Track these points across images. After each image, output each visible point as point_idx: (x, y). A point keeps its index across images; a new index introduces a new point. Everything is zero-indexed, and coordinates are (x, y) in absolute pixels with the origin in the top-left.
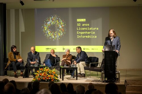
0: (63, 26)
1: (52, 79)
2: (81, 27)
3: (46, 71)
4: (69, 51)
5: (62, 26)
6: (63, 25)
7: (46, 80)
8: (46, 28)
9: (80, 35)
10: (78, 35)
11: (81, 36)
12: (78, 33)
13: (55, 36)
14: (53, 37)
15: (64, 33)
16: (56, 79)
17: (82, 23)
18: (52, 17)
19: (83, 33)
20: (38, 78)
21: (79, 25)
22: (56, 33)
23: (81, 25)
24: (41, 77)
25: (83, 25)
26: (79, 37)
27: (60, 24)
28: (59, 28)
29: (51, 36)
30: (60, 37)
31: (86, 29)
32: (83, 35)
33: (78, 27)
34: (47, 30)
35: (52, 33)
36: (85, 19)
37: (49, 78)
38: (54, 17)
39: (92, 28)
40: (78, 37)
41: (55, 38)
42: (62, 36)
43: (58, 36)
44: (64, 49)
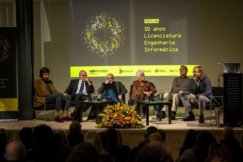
0: (120, 31)
1: (133, 123)
2: (152, 32)
3: (120, 109)
4: (143, 75)
5: (117, 31)
7: (122, 126)
8: (89, 35)
9: (149, 46)
10: (146, 46)
11: (152, 49)
13: (104, 49)
14: (103, 51)
15: (121, 44)
16: (139, 122)
17: (152, 26)
18: (99, 15)
19: (155, 43)
20: (107, 122)
21: (147, 29)
22: (107, 43)
23: (152, 29)
24: (112, 120)
25: (155, 29)
27: (115, 27)
28: (112, 36)
29: (98, 49)
30: (114, 50)
31: (160, 36)
32: (155, 46)
33: (146, 33)
34: (91, 38)
35: (99, 43)
36: (158, 20)
37: (128, 122)
38: (103, 15)
39: (170, 35)
40: (146, 51)
41: (106, 53)
42: (118, 49)
43: (112, 49)
44: (121, 71)
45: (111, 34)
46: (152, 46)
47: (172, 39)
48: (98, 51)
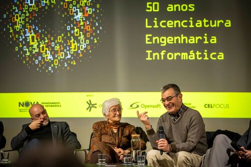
0: (90, 11)
4: (118, 108)
5: (83, 11)
6: (87, 9)
8: (19, 21)
9: (157, 48)
10: (149, 47)
11: (163, 53)
12: (151, 40)
13: (54, 52)
14: (50, 57)
15: (92, 42)
19: (170, 40)
21: (152, 7)
22: (60, 39)
25: (171, 8)
26: (151, 56)
28: (72, 22)
29: (39, 54)
30: (75, 55)
31: (182, 24)
32: (170, 48)
33: (151, 16)
34: (24, 27)
35: (43, 39)
39: (205, 21)
40: (149, 58)
41: (56, 63)
42: (85, 53)
43: (70, 54)
44: (91, 106)
45: (70, 19)
46: (163, 48)
47: (211, 32)
48: (40, 58)
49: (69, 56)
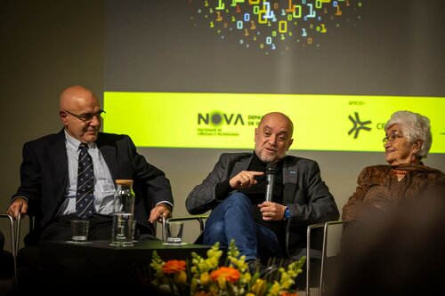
13: (278, 6)
29: (246, 7)
30: (326, 13)
41: (283, 28)
43: (314, 9)
44: (358, 125)
48: (247, 17)
49: (312, 15)
